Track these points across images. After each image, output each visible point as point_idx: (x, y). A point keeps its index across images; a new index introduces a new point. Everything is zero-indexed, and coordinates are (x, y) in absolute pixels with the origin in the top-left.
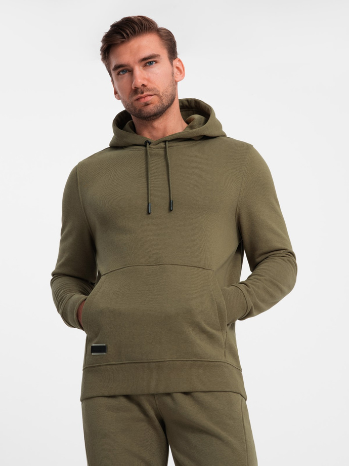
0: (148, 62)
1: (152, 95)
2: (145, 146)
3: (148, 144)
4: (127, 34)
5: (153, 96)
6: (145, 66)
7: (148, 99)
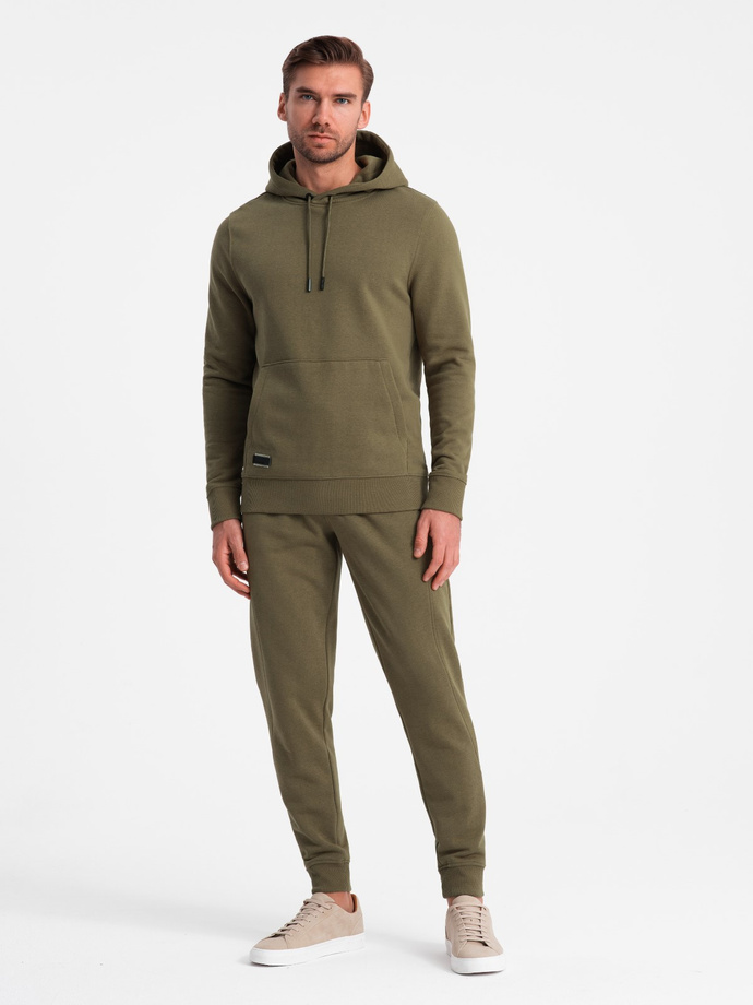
0: (340, 99)
1: (330, 138)
2: (306, 199)
3: (310, 198)
4: (330, 56)
5: (331, 140)
6: (335, 101)
7: (325, 141)
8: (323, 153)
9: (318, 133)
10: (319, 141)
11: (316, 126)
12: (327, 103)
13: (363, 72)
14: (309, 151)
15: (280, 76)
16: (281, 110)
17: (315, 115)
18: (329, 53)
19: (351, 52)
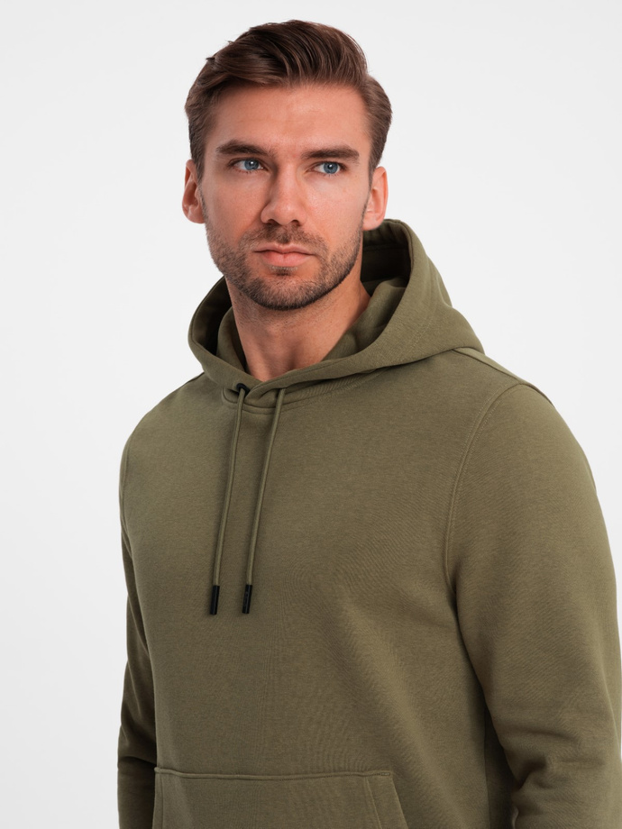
1: (307, 254)
3: (242, 392)
5: (308, 258)
6: (313, 169)
7: (293, 260)
8: (288, 288)
9: (275, 244)
10: (279, 260)
11: (272, 226)
12: (290, 175)
13: (366, 99)
14: (259, 284)
15: (182, 124)
16: (190, 198)
17: (267, 203)
18: (290, 57)
19: (339, 57)
